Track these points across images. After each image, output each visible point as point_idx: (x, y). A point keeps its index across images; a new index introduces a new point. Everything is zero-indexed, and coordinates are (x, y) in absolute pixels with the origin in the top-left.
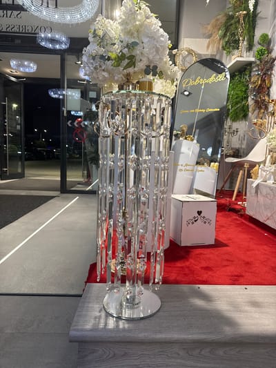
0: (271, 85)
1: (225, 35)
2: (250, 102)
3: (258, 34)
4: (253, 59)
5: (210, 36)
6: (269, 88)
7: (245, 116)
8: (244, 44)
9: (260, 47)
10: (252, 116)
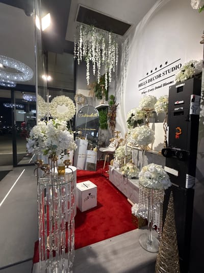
0: (116, 116)
1: (96, 91)
2: (108, 122)
3: (110, 95)
4: (108, 105)
5: (90, 89)
6: (115, 118)
7: (107, 128)
8: (104, 97)
9: (111, 100)
10: (109, 128)
